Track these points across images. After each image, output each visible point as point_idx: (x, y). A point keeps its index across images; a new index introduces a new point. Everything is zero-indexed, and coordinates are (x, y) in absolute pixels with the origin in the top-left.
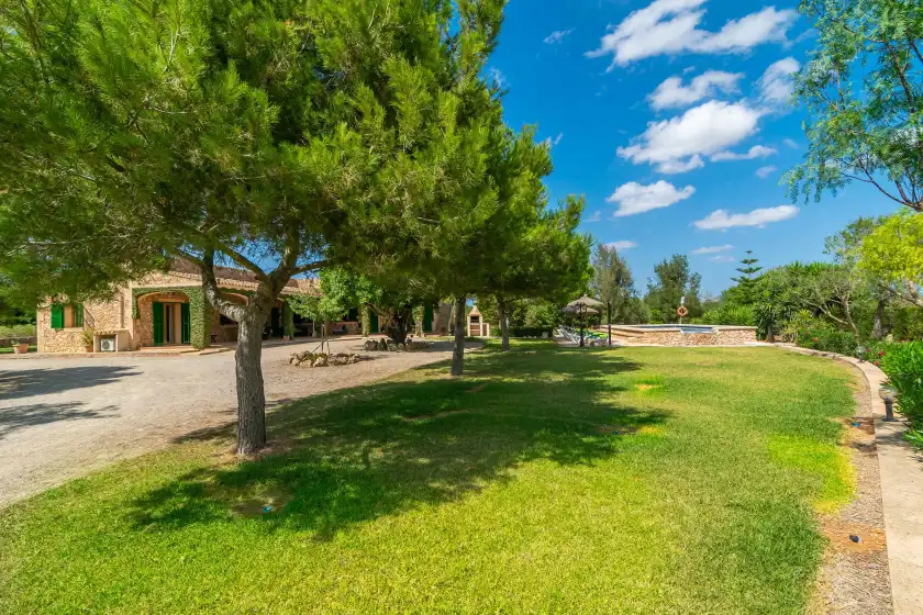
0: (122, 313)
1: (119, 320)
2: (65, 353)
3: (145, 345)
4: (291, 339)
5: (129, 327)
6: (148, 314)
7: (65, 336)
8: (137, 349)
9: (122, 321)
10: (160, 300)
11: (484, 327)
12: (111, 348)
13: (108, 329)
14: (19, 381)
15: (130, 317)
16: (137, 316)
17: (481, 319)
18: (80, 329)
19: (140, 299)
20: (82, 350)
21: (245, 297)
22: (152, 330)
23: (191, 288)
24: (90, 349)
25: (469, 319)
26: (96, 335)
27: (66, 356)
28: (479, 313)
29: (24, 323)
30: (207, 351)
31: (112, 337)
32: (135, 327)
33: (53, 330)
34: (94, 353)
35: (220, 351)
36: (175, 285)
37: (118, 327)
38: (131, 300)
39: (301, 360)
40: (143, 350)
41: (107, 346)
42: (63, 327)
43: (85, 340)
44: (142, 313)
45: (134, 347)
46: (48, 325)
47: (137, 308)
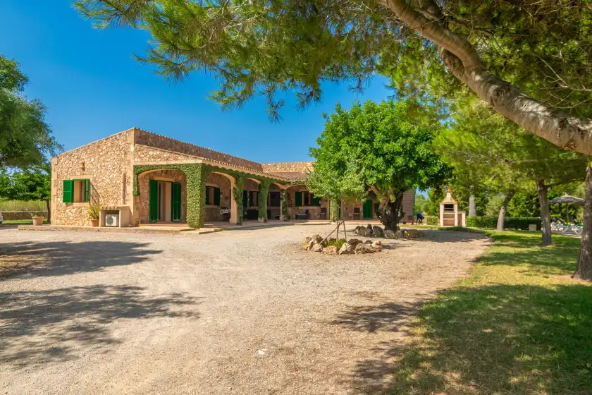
0: (124, 190)
1: (121, 196)
2: (76, 226)
3: (143, 222)
4: (265, 221)
5: (130, 204)
6: (145, 191)
7: (74, 211)
8: (137, 225)
9: (124, 197)
10: (156, 178)
11: (460, 216)
12: (114, 224)
13: (111, 205)
14: (50, 254)
15: (132, 193)
16: (137, 194)
17: (456, 207)
18: (87, 204)
19: (141, 175)
20: (89, 224)
21: (231, 178)
22: (148, 207)
23: (187, 165)
24: (96, 223)
25: (442, 207)
26: (102, 211)
27: (76, 229)
28: (453, 201)
29: (35, 198)
30: (202, 230)
31: (116, 212)
32: (135, 204)
33: (64, 204)
34: (99, 227)
35: (216, 231)
36: (173, 163)
37: (120, 204)
38: (132, 177)
39: (324, 245)
40: (142, 227)
41: (111, 221)
42: (73, 202)
43: (91, 215)
44: (141, 191)
45: (134, 222)
46: (60, 200)
47: (137, 184)
